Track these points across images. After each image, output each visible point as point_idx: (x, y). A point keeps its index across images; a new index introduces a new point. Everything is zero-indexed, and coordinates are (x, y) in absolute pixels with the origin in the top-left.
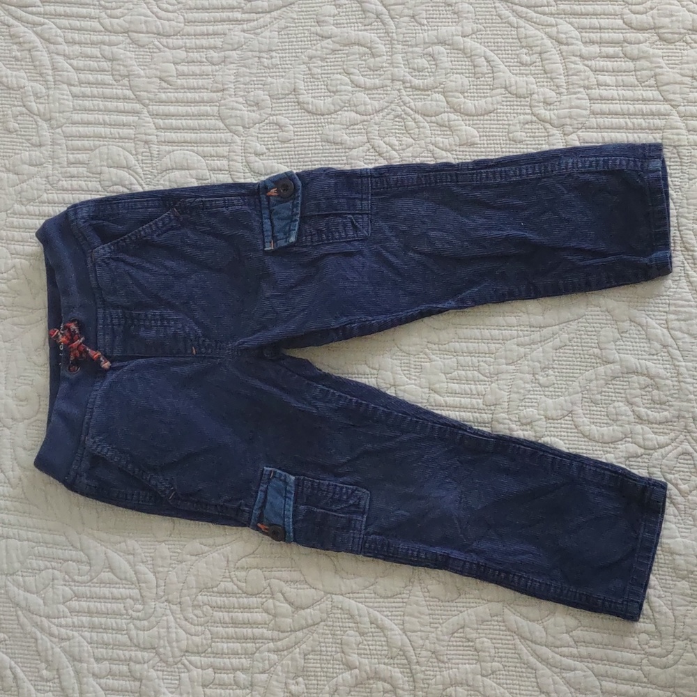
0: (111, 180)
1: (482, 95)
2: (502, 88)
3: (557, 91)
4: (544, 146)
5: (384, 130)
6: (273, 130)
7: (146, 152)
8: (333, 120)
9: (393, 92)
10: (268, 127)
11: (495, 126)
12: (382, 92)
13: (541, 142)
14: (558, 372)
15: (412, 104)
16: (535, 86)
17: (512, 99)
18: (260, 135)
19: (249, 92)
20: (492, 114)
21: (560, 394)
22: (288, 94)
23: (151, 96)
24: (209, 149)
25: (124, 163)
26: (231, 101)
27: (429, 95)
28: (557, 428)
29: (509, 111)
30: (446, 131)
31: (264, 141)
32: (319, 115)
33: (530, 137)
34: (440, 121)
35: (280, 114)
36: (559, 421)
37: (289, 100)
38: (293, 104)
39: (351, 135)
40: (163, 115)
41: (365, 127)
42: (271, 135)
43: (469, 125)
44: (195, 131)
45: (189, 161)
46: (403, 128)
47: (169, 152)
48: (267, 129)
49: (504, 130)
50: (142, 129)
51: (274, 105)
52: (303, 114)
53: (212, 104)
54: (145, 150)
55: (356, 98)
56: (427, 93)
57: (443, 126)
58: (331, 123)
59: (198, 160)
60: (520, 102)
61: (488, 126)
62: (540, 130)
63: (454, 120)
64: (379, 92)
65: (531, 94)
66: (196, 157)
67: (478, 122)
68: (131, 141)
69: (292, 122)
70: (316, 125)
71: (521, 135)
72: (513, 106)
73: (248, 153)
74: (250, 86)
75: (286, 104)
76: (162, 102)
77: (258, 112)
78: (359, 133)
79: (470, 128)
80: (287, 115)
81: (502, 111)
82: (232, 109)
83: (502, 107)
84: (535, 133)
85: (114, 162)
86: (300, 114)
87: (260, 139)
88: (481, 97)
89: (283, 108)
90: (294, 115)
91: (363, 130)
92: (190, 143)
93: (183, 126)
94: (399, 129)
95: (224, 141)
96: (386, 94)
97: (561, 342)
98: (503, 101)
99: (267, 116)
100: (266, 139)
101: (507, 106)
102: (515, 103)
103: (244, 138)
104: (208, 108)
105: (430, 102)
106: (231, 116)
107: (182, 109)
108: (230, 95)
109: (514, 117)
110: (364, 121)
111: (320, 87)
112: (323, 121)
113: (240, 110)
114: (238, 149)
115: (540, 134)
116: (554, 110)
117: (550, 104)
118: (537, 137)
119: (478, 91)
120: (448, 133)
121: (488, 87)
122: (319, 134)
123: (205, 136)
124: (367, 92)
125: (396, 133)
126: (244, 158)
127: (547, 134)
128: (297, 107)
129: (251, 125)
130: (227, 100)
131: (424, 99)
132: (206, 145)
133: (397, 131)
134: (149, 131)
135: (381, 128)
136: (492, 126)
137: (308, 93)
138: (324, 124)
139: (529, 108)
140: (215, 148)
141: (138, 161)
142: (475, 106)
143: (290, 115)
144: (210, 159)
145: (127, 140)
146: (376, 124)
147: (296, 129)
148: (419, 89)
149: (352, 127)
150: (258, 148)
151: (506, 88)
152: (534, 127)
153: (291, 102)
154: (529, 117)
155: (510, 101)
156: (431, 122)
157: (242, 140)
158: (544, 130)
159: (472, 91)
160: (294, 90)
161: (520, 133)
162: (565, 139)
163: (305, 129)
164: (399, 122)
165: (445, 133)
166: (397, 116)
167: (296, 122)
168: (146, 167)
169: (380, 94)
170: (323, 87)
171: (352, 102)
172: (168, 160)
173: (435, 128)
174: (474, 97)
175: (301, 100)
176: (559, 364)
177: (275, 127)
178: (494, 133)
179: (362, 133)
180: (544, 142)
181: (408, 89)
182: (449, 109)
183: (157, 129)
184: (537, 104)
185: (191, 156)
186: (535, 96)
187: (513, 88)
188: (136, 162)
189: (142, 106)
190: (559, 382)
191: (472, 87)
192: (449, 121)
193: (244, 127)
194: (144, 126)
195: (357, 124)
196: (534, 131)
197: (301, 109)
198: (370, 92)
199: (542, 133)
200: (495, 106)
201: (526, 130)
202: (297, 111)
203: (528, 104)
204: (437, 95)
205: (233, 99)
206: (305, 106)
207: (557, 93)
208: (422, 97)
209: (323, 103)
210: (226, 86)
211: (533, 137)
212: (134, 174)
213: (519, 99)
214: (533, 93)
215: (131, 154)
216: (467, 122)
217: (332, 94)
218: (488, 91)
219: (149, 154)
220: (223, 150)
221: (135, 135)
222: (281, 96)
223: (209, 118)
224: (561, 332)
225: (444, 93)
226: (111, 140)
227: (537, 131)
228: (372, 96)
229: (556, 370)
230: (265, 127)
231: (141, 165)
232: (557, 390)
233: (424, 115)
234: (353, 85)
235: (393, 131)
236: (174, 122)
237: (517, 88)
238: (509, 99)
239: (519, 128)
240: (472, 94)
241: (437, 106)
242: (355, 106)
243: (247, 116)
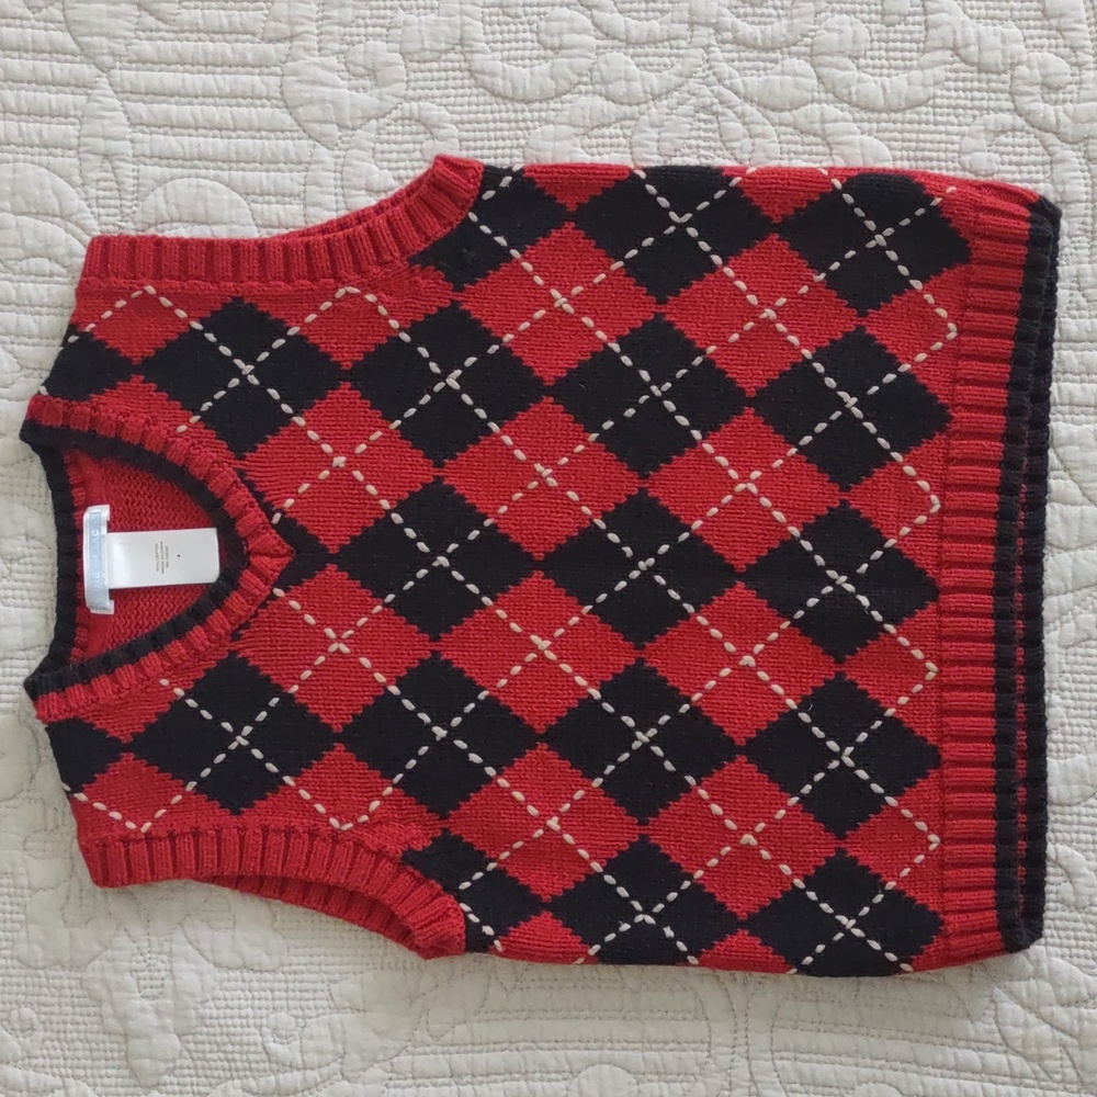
0: (23, 247)
1: (901, 63)
2: (944, 48)
3: (1073, 60)
4: (1041, 185)
5: (671, 141)
6: (411, 133)
7: (106, 180)
8: (553, 114)
9: (692, 51)
10: (400, 128)
11: (929, 137)
12: (668, 51)
13: (1035, 176)
14: (1073, 699)
15: (738, 81)
16: (1022, 47)
17: (969, 75)
18: (378, 146)
19: (352, 43)
20: (923, 109)
21: (1076, 746)
22: (446, 51)
23: (119, 47)
24: (257, 177)
25: (54, 204)
26: (309, 64)
27: (776, 62)
28: (1071, 823)
29: (962, 102)
30: (817, 144)
31: (389, 161)
32: (520, 101)
33: (1010, 163)
34: (802, 122)
35: (427, 98)
36: (1075, 809)
37: (450, 65)
38: (458, 74)
39: (595, 150)
40: (147, 94)
41: (628, 132)
42: (405, 146)
43: (870, 133)
44: (224, 133)
45: (210, 204)
46: (717, 135)
47: (161, 182)
48: (396, 133)
49: (950, 147)
50: (97, 126)
51: (413, 76)
52: (481, 99)
53: (264, 70)
54: (104, 174)
55: (607, 62)
56: (772, 55)
57: (808, 133)
58: (547, 122)
59: (231, 201)
60: (989, 81)
61: (914, 136)
62: (1033, 149)
63: (836, 121)
64: (662, 50)
65: (1013, 66)
66: (227, 195)
67: (891, 126)
68: (72, 153)
69: (457, 117)
70: (513, 125)
71: (989, 161)
72: (971, 90)
73: (349, 187)
74: (355, 30)
75: (443, 74)
76: (142, 61)
77: (377, 91)
78: (612, 145)
79: (871, 138)
80: (444, 101)
81: (945, 102)
82: (314, 83)
83: (945, 93)
84: (1021, 155)
85: (27, 203)
86: (474, 99)
87: (379, 155)
88: (897, 68)
89: (435, 84)
90: (459, 100)
91: (622, 140)
92: (215, 160)
93: (195, 119)
94: (705, 139)
95: (294, 157)
96: (678, 56)
97: (1078, 629)
98: (948, 79)
99: (396, 100)
100: (394, 155)
101: (956, 90)
102: (976, 84)
103: (342, 153)
104: (257, 79)
105: (778, 77)
106: (311, 101)
107: (195, 80)
108: (307, 50)
109: (974, 117)
110: (625, 118)
111: (521, 35)
112: (528, 115)
113: (334, 86)
114: (329, 178)
115: (1033, 158)
116: (1064, 101)
117: (1057, 89)
118: (1027, 164)
119: (891, 54)
120: (821, 149)
121: (914, 46)
122: (518, 147)
123: (247, 144)
124: (631, 51)
125: (698, 147)
126: (340, 198)
127: (1048, 158)
128: (467, 82)
129: (359, 122)
130: (301, 62)
131: (765, 69)
132: (252, 165)
133: (701, 143)
134: (116, 130)
135: (663, 135)
136: (922, 136)
137: (493, 50)
138: (530, 124)
139: (1006, 96)
140: (272, 174)
141: (86, 199)
142: (884, 89)
143: (452, 100)
144: (260, 199)
145: (59, 151)
146: (653, 125)
147: (464, 134)
148: (755, 48)
149: (596, 132)
150: (376, 176)
151: (955, 49)
152: (1018, 141)
153: (454, 70)
154: (1007, 118)
155: (964, 80)
156: (781, 124)
157: (338, 157)
158: (1041, 149)
159: (876, 53)
160: (461, 42)
161: (986, 154)
162: (1089, 171)
163: (485, 134)
164: (705, 121)
165: (814, 148)
166: (705, 108)
167: (465, 117)
168: (108, 215)
169: (661, 56)
170: (528, 35)
171: (596, 73)
172: (161, 199)
173: (789, 137)
174: (881, 67)
175: (477, 65)
176: (1074, 681)
177: (414, 128)
178: (927, 154)
179: (619, 145)
180: (1041, 176)
181: (729, 46)
182: (823, 96)
183: (133, 125)
184: (1028, 89)
185: (214, 191)
186: (1023, 70)
187: (973, 49)
188: (83, 203)
189: (95, 70)
190: (1074, 721)
191: (876, 44)
192: (823, 121)
193: (341, 126)
194: (103, 117)
195: (609, 125)
196: (1018, 149)
197: (477, 87)
198: (639, 50)
199: (1037, 155)
200: (931, 90)
201: (1001, 148)
202: (468, 91)
203: (1007, 87)
204: (795, 60)
205: (316, 59)
206: (487, 79)
207: (1072, 65)
208: (761, 64)
209: (531, 74)
210: (299, 29)
211: (1017, 164)
212: (79, 231)
213: (983, 76)
214: (1019, 63)
215: (70, 183)
216: (866, 126)
217: (550, 53)
218: (914, 55)
219: (114, 185)
220: (289, 179)
221: (79, 138)
222: (429, 55)
223: (258, 102)
224: (1077, 609)
225: (812, 56)
226: (21, 149)
227: (1025, 150)
228: (643, 60)
229: (1067, 694)
230: (392, 128)
231: (95, 210)
232: (1069, 738)
233: (765, 106)
234: (599, 34)
235: (693, 142)
236: (174, 110)
237: (980, 51)
238: (962, 75)
239: (984, 141)
240: (877, 62)
241: (797, 85)
242: (605, 82)
243: (348, 101)
